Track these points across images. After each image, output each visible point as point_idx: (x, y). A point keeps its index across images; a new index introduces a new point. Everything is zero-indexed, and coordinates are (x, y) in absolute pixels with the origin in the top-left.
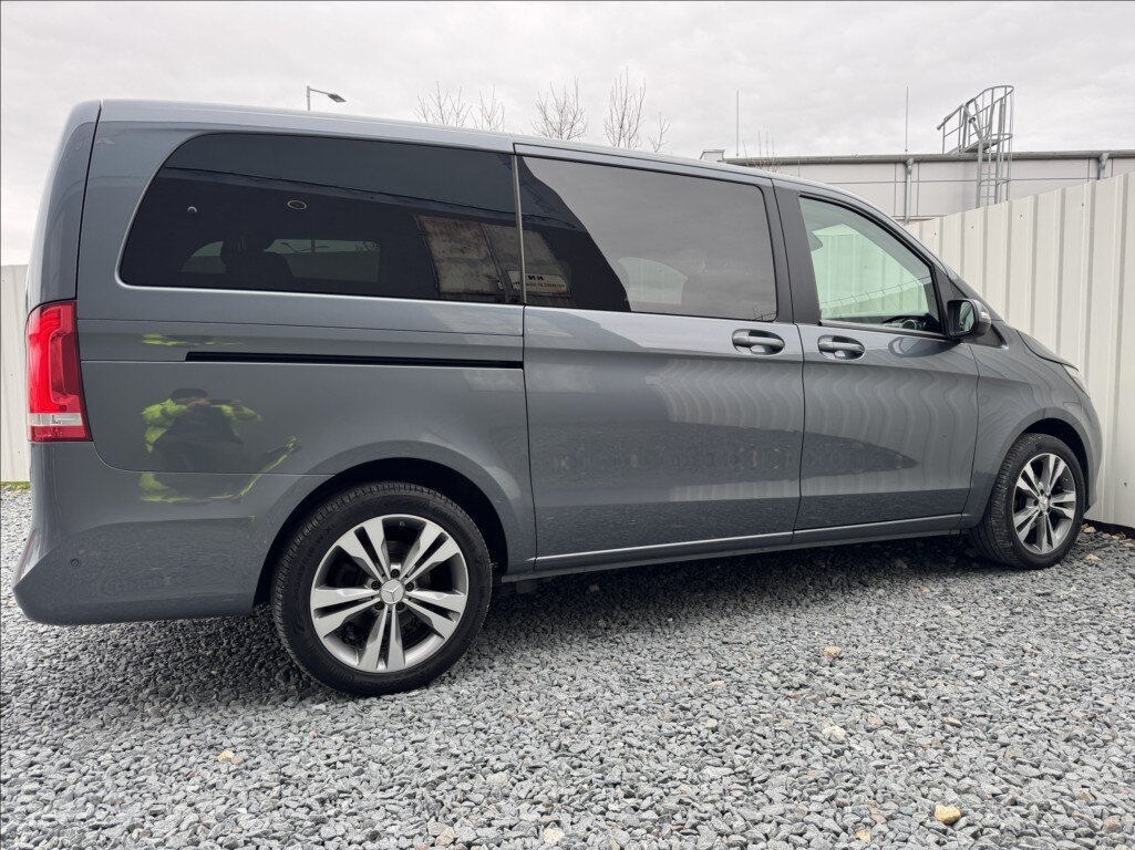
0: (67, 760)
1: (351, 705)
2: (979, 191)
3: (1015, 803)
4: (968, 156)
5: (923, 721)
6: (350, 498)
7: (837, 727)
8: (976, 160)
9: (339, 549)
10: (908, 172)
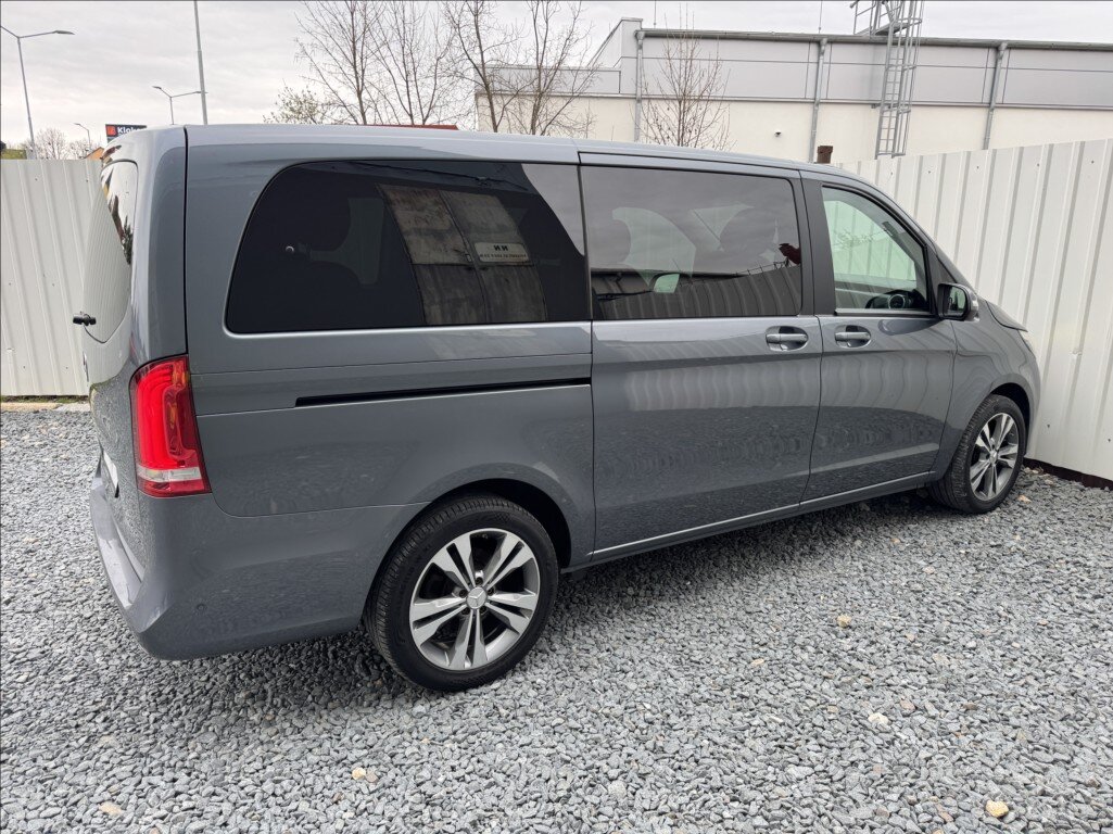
0: (211, 789)
1: (444, 702)
2: (886, 77)
3: (1044, 793)
4: (879, 39)
5: (948, 706)
6: (441, 519)
7: (879, 714)
8: (886, 44)
9: (434, 566)
10: (821, 53)
